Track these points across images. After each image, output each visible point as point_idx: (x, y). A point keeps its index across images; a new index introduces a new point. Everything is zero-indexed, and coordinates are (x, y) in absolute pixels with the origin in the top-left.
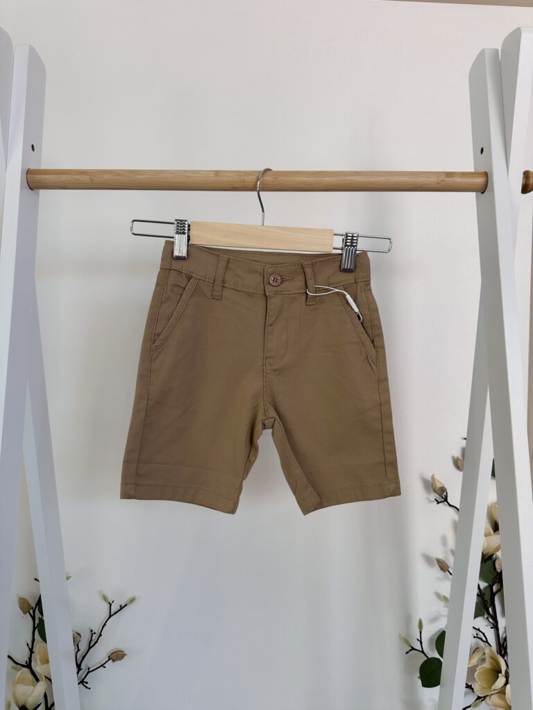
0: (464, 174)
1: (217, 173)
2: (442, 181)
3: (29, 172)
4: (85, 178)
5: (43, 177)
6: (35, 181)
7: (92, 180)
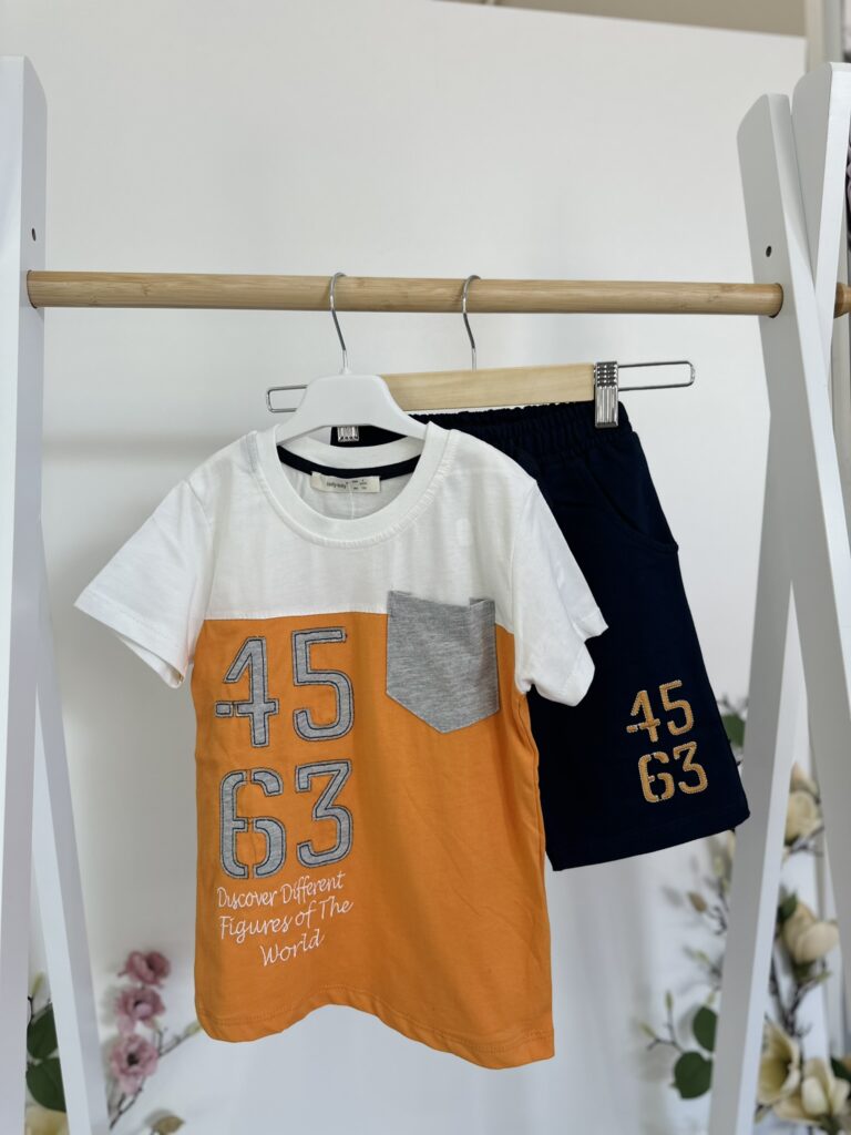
0: (746, 288)
1: (361, 281)
2: (717, 297)
3: (30, 277)
4: (133, 289)
5: (58, 284)
6: (42, 292)
7: (146, 291)
